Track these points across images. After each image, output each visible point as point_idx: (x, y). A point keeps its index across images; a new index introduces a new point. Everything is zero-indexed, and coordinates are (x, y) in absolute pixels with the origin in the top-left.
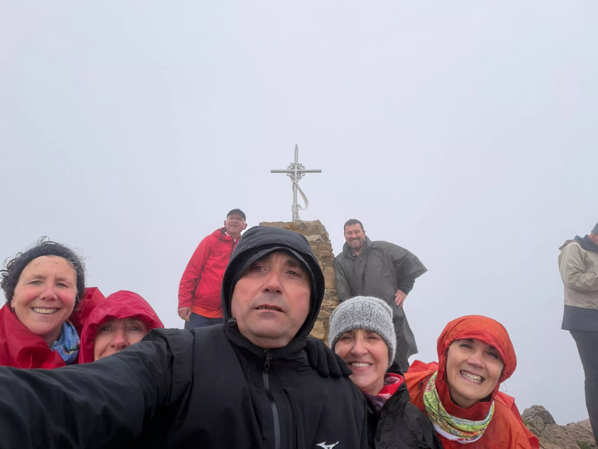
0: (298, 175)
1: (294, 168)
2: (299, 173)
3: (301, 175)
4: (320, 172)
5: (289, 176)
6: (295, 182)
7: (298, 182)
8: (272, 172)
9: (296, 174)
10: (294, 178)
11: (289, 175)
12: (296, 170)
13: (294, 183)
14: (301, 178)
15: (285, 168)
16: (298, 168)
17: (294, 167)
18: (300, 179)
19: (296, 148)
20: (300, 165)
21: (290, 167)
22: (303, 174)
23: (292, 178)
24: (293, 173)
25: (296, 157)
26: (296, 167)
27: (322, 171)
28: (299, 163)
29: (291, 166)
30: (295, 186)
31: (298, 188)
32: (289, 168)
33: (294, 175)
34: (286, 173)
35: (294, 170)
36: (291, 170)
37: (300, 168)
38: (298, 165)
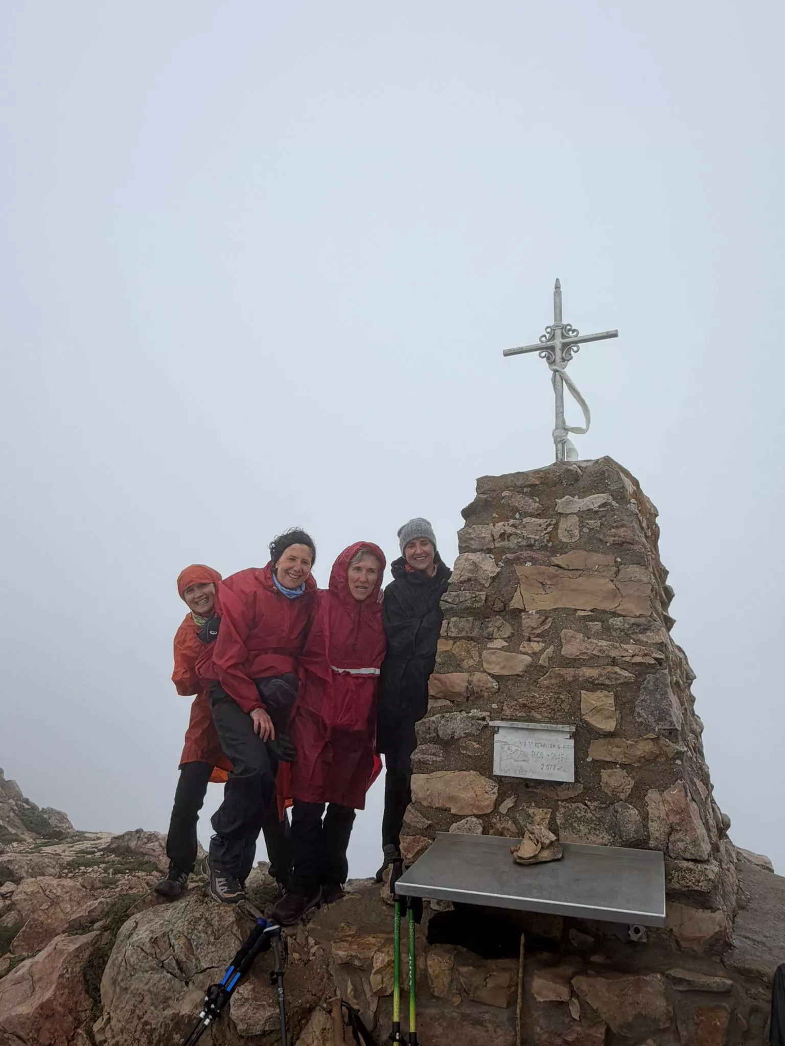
0: (563, 353)
1: (553, 337)
2: (566, 346)
3: (572, 353)
4: (614, 335)
5: (543, 357)
6: (558, 368)
7: (564, 368)
8: (507, 354)
9: (558, 351)
10: (554, 361)
11: (543, 354)
12: (558, 342)
13: (555, 371)
14: (571, 359)
15: (536, 342)
16: (563, 336)
17: (554, 335)
18: (570, 361)
19: (557, 287)
20: (568, 327)
21: (544, 336)
22: (575, 348)
23: (552, 362)
24: (552, 348)
25: (558, 310)
26: (558, 332)
27: (619, 334)
28: (565, 322)
29: (548, 333)
30: (558, 378)
31: (567, 383)
32: (544, 339)
33: (555, 355)
34: (538, 352)
35: (555, 341)
36: (548, 343)
37: (567, 335)
38: (562, 328)
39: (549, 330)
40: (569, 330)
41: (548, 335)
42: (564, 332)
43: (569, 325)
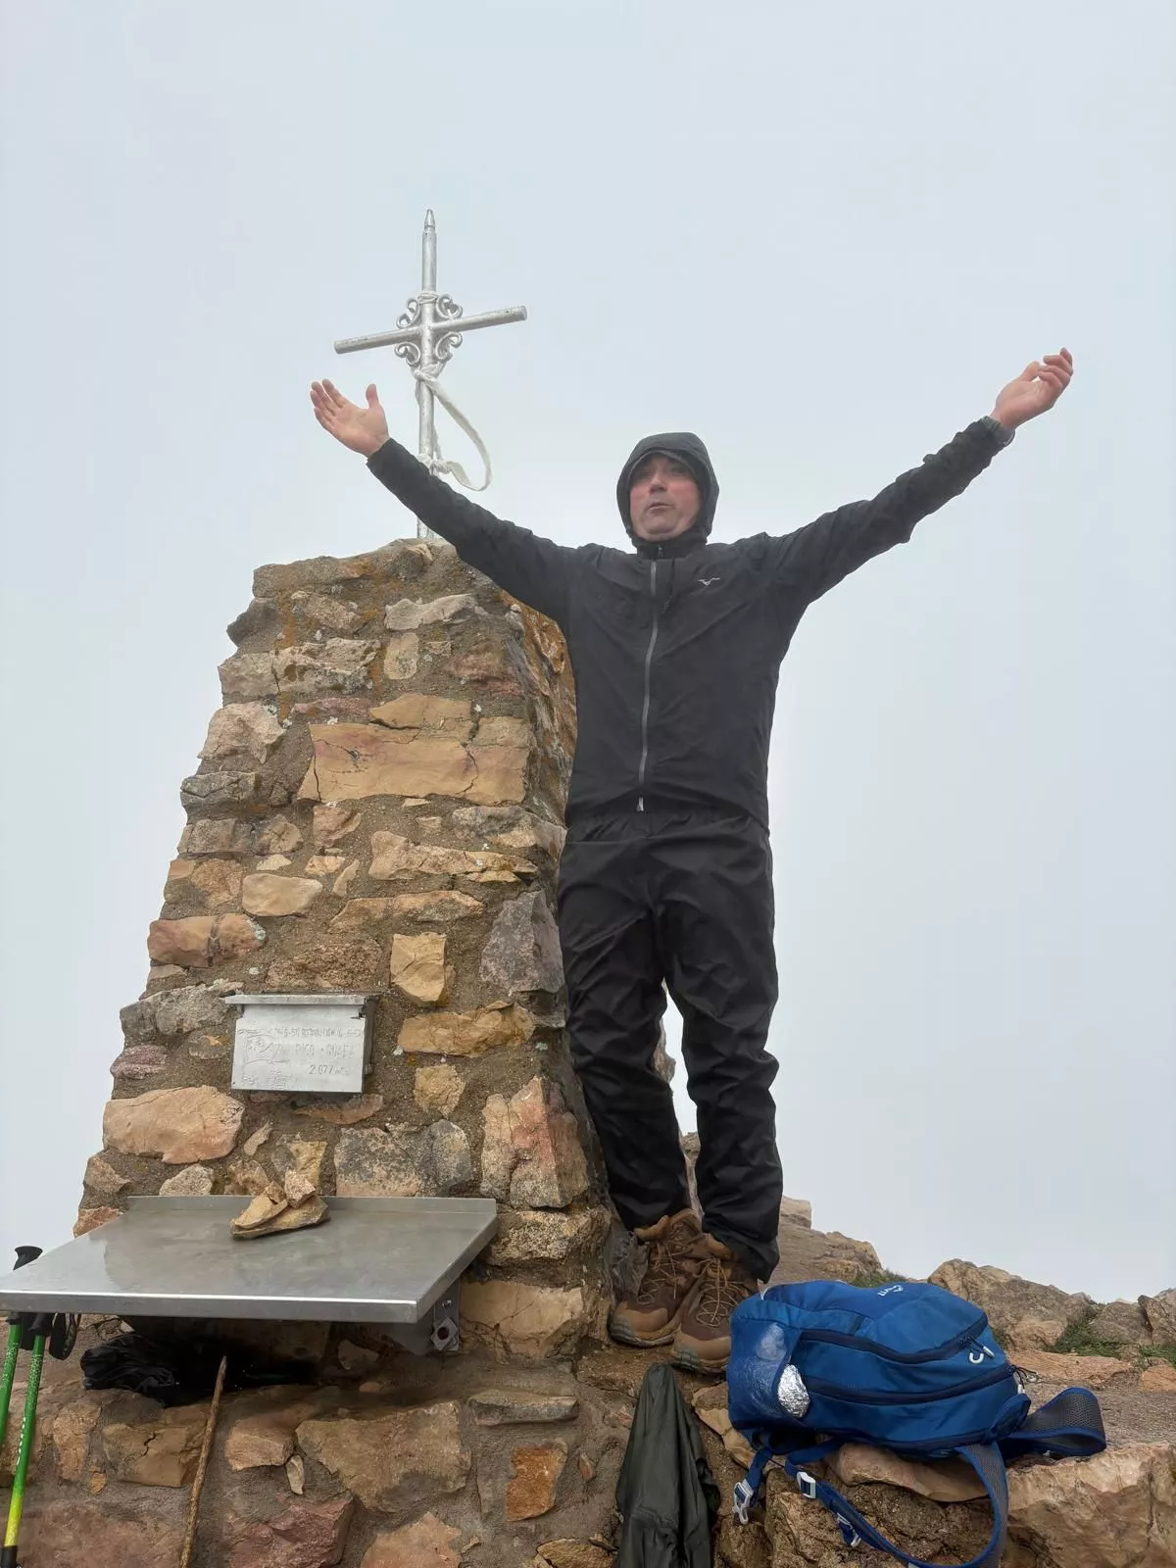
0: (434, 347)
1: (419, 320)
2: (438, 334)
3: (451, 349)
4: (519, 317)
5: (402, 356)
6: (424, 375)
7: (436, 376)
8: (341, 350)
9: (427, 345)
10: (420, 360)
11: (402, 350)
12: (428, 325)
13: (420, 380)
14: (449, 359)
15: (390, 328)
16: (436, 318)
17: (420, 317)
18: (448, 362)
19: (430, 226)
20: (446, 301)
21: (405, 317)
22: (455, 340)
23: (413, 359)
24: (417, 339)
25: (429, 270)
26: (428, 309)
27: (527, 315)
28: (439, 290)
30: (425, 391)
31: (439, 397)
32: (403, 322)
33: (421, 352)
34: (393, 347)
35: (421, 326)
36: (411, 329)
37: (443, 316)
38: (434, 302)
39: (413, 305)
40: (448, 306)
41: (411, 316)
42: (438, 310)
43: (446, 297)
